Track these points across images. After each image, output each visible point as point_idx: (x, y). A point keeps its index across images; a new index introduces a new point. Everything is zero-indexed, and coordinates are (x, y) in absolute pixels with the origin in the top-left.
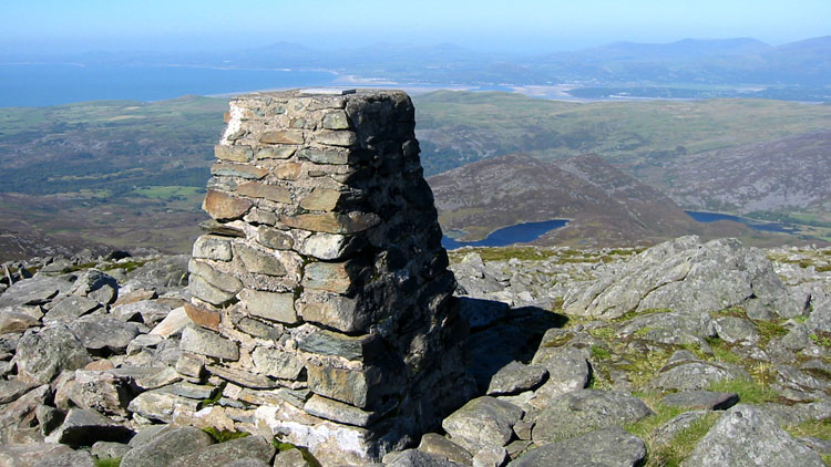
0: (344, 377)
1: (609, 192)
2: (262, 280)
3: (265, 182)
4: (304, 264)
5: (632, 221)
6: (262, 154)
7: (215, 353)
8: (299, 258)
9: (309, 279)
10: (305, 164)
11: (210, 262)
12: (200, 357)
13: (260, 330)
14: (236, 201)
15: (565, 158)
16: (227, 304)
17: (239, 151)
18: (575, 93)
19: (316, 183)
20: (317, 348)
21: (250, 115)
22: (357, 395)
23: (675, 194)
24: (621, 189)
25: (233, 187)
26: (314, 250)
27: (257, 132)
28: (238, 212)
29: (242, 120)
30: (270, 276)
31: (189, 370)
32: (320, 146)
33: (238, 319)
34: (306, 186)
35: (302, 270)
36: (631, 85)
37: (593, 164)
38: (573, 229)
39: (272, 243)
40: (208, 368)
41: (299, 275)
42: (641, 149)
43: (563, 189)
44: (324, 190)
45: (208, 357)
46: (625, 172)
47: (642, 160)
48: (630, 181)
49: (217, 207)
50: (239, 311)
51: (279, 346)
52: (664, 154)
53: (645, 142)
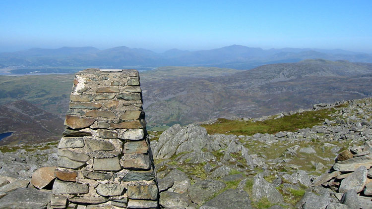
0: (147, 188)
1: (32, 117)
2: (100, 154)
3: (100, 110)
4: (123, 144)
5: (43, 130)
6: (98, 98)
7: (75, 192)
8: (120, 141)
9: (127, 150)
10: (120, 101)
11: (71, 149)
12: (65, 195)
13: (101, 176)
14: (85, 120)
15: (9, 103)
16: (81, 167)
17: (85, 97)
18: (13, 72)
19: (127, 109)
20: (133, 179)
21: (90, 81)
22: (153, 195)
23: (63, 116)
24: (38, 115)
25: (82, 113)
26: (129, 137)
27: (94, 88)
28: (88, 125)
29: (85, 83)
30: (105, 151)
31: (59, 203)
32: (127, 93)
33: (87, 173)
34: (122, 110)
35: (123, 146)
36: (41, 67)
37: (24, 105)
38: (15, 136)
39: (107, 136)
40: (70, 200)
41: (121, 149)
42: (46, 97)
43: (9, 118)
44: (131, 111)
45: (70, 194)
46: (39, 108)
47: (47, 101)
48: (41, 112)
49: (74, 123)
50: (88, 169)
51: (111, 181)
52: (57, 98)
53: (48, 93)
